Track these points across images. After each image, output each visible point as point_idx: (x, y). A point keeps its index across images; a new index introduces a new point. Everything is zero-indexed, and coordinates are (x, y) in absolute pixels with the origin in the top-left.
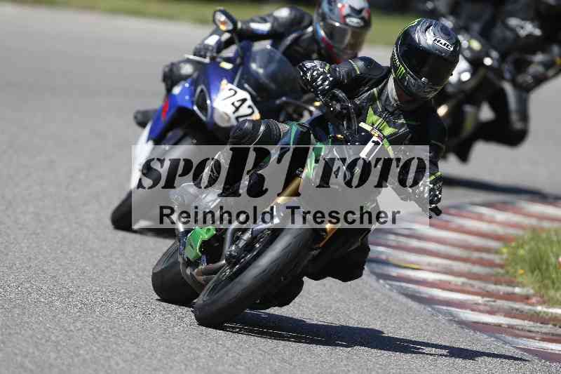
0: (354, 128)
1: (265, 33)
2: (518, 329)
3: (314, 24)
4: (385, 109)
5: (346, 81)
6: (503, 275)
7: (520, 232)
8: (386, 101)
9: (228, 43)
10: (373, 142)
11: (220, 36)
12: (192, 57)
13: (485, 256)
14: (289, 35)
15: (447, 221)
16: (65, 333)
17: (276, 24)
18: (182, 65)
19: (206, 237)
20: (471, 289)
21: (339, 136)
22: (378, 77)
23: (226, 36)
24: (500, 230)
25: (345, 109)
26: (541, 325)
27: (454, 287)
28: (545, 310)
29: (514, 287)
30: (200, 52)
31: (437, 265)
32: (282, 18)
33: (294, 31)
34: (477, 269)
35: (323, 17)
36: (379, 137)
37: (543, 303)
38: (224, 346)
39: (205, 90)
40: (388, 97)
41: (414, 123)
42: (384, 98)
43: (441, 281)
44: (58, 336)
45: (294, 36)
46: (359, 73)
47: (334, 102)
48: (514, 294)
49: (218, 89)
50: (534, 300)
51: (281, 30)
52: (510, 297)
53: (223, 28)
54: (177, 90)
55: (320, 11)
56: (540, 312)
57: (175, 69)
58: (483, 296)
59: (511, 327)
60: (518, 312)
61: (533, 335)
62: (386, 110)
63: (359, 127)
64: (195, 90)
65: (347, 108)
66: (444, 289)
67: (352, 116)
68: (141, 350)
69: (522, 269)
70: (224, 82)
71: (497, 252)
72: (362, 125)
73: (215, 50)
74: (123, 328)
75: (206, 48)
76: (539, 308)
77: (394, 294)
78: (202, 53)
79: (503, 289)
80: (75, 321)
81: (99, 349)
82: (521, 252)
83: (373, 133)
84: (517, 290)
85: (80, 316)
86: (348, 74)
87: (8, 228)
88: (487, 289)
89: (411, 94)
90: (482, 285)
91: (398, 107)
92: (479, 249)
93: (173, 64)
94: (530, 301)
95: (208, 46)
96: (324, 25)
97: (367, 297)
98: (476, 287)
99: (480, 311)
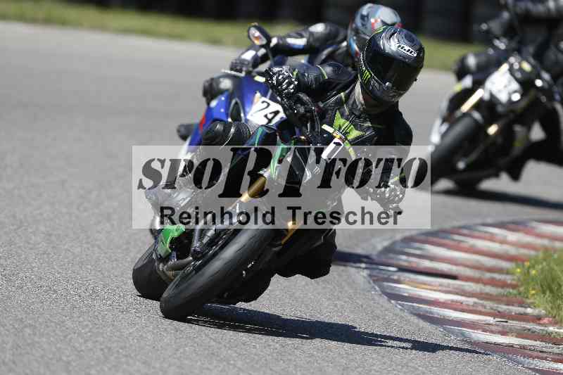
0: (316, 130)
1: (301, 47)
2: (530, 350)
3: (348, 40)
4: (351, 113)
5: (314, 86)
6: (515, 295)
7: (533, 253)
8: (352, 105)
9: (264, 59)
10: (334, 143)
11: (257, 51)
12: (229, 72)
13: (497, 276)
14: (323, 50)
15: (460, 241)
16: (76, 353)
17: (311, 40)
18: (221, 80)
19: (176, 234)
20: (483, 310)
21: (303, 137)
22: (345, 82)
23: (263, 51)
24: (512, 251)
25: (308, 112)
26: (553, 345)
27: (466, 308)
28: (557, 330)
29: (526, 307)
30: (236, 66)
31: (449, 285)
32: (317, 33)
33: (329, 46)
34: (488, 289)
35: (357, 32)
36: (340, 138)
37: (555, 324)
38: (235, 366)
39: (239, 102)
40: (355, 101)
41: (379, 126)
42: (351, 102)
43: (452, 301)
44: (68, 356)
45: (329, 50)
46: (327, 78)
47: (299, 105)
48: (526, 314)
49: (252, 103)
50: (546, 321)
51: (317, 44)
52: (522, 317)
53: (257, 43)
54: (214, 103)
55: (354, 26)
56: (552, 333)
57: (214, 84)
58: (494, 316)
59: (523, 347)
60: (530, 332)
61: (545, 355)
62: (353, 113)
63: (321, 129)
64: (230, 103)
65: (311, 111)
66: (455, 309)
67: (315, 118)
68: (153, 370)
69: (534, 289)
70: (258, 95)
71: (508, 272)
72: (325, 127)
73: (251, 65)
74: (134, 348)
75: (242, 62)
76: (551, 329)
77: (406, 314)
78: (238, 68)
79: (516, 309)
80: (86, 341)
81: (110, 369)
82: (533, 272)
83: (335, 135)
84: (529, 310)
85: (91, 336)
86: (316, 79)
87: (20, 247)
88: (499, 309)
89: (376, 98)
90: (494, 305)
91: (364, 111)
92: (491, 270)
93: (212, 79)
94: (541, 322)
95: (245, 60)
96: (357, 40)
97: (378, 317)
98: (488, 308)
99: (492, 332)
